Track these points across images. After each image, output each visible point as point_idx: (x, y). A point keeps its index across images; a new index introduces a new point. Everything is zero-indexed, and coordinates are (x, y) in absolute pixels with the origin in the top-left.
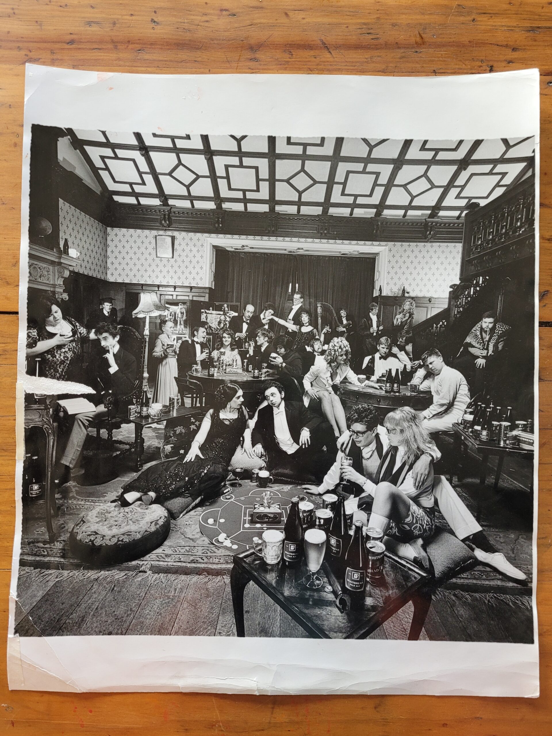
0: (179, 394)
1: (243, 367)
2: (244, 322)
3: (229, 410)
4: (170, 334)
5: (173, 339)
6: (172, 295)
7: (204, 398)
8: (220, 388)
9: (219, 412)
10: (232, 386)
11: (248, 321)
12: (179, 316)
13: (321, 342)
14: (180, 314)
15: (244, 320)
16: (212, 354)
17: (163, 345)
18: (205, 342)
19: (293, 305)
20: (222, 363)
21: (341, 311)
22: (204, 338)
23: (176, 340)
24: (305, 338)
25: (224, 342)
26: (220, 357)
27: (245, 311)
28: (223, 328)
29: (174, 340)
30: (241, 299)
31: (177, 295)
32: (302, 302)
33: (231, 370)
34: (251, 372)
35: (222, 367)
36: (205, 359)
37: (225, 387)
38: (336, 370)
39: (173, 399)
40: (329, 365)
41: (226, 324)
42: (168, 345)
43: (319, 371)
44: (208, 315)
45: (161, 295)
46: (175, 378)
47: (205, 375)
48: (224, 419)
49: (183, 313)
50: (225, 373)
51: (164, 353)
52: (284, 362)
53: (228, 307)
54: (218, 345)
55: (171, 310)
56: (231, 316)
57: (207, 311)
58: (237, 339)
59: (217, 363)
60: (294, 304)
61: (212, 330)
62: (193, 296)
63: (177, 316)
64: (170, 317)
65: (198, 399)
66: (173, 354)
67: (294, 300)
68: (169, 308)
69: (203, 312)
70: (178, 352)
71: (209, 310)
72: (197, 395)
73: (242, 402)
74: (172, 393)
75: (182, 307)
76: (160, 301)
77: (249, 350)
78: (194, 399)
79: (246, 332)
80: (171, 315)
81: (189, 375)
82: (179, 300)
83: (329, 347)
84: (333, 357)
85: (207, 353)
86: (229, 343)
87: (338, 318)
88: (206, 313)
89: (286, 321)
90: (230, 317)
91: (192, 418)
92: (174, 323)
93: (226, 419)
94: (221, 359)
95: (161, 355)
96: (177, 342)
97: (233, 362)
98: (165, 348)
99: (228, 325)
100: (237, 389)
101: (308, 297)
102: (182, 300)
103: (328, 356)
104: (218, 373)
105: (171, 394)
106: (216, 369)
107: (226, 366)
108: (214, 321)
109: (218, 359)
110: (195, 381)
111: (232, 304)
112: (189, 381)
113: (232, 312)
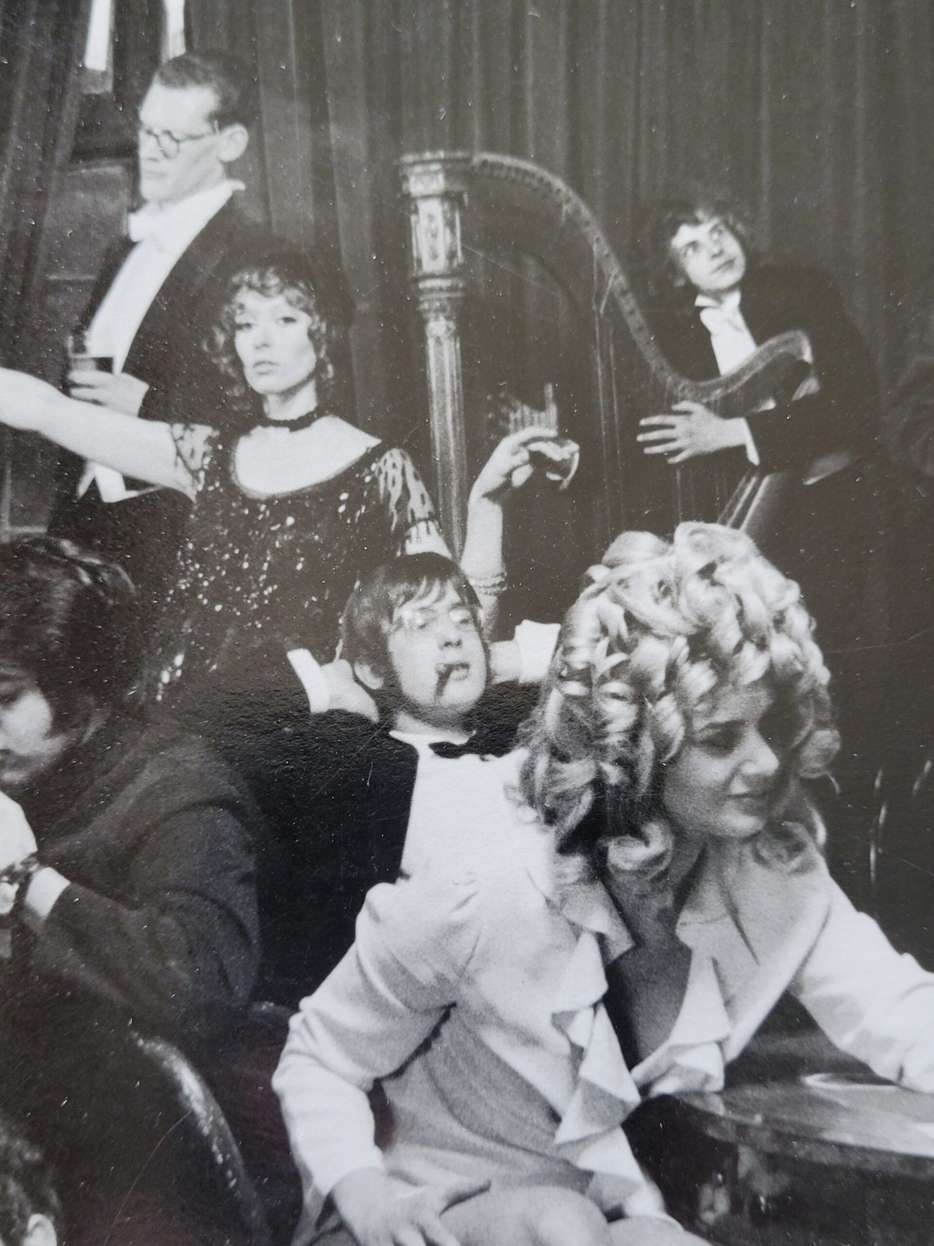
13: (469, 597)
19: (136, 203)
21: (685, 235)
24: (285, 557)
32: (231, 170)
38: (669, 918)
40: (576, 864)
43: (461, 947)
52: (42, 858)
60: (147, 187)
67: (147, 148)
83: (564, 646)
84: (627, 765)
87: (647, 305)
89: (66, 387)
101: (297, 108)
103: (559, 755)
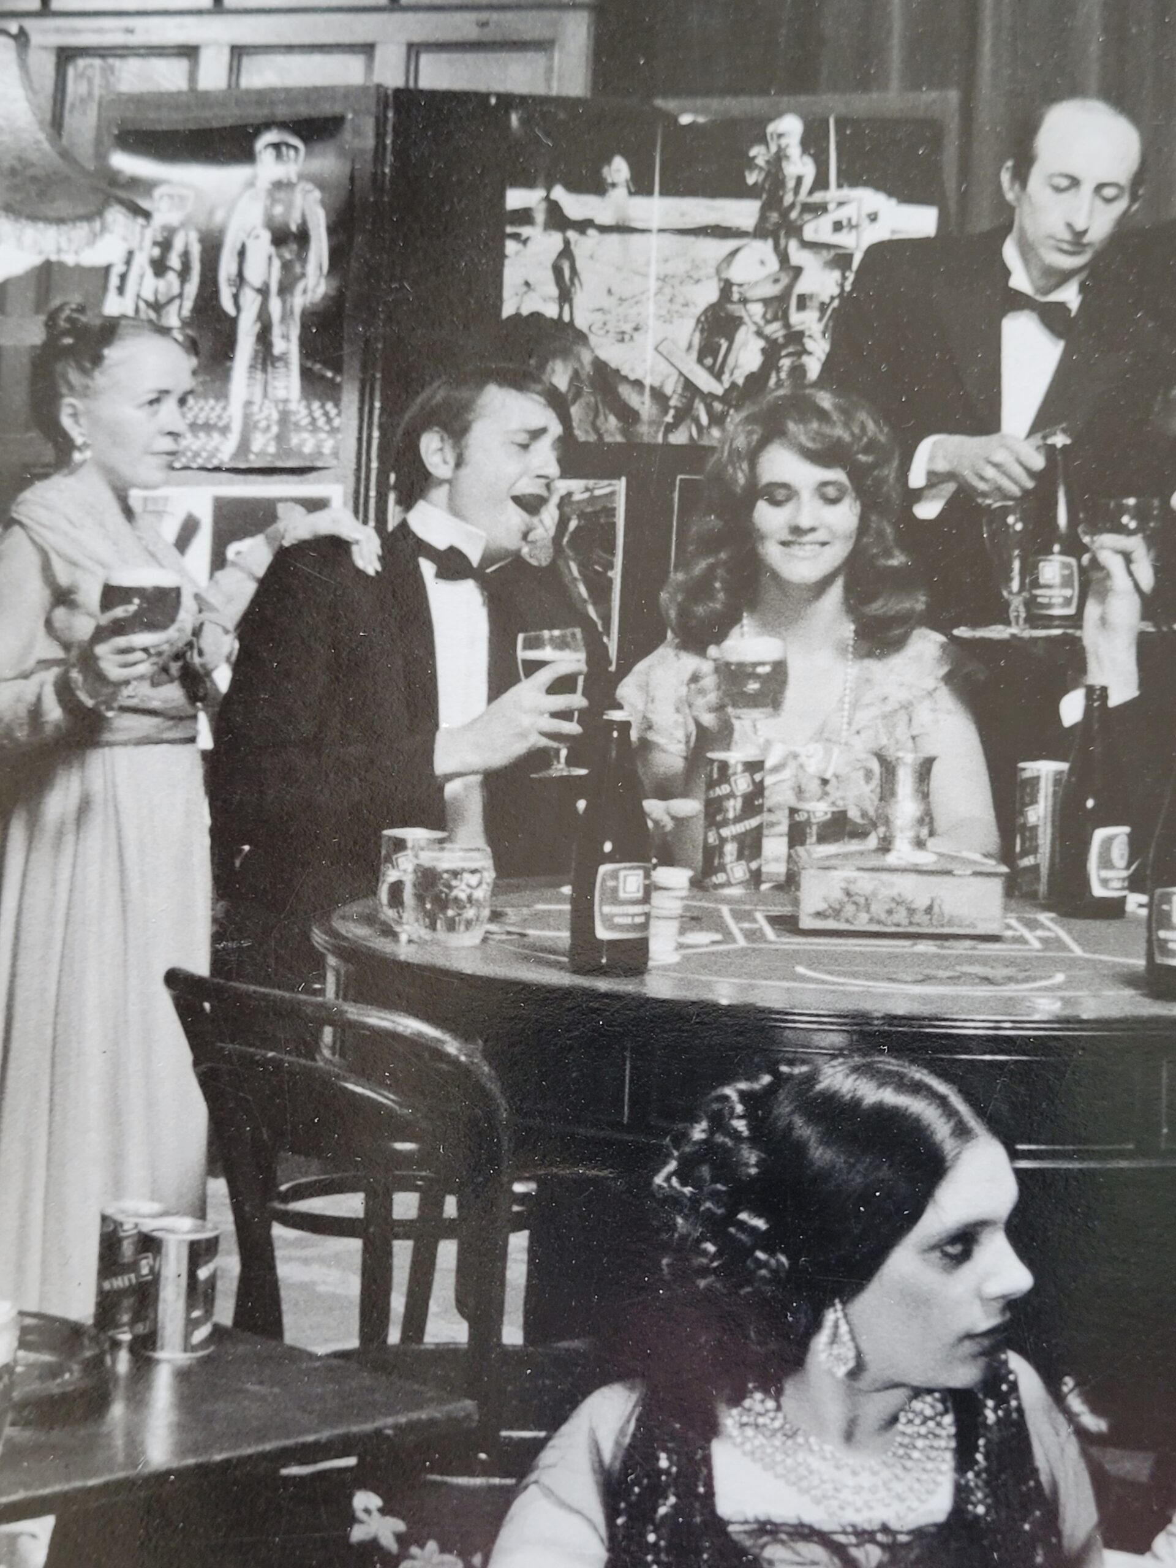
0: (219, 1187)
1: (1006, 855)
2: (1018, 301)
3: (834, 1411)
4: (149, 469)
5: (170, 530)
6: (189, 52)
7: (518, 1242)
8: (719, 1122)
9: (711, 1429)
10: (871, 1093)
11: (1070, 295)
12: (255, 274)
14: (261, 248)
15: (1020, 281)
16: (626, 691)
17: (63, 597)
18: (539, 556)
20: (753, 802)
22: (530, 505)
23: (202, 543)
25: (772, 552)
26: (724, 735)
27: (1021, 176)
28: (756, 381)
29: (183, 542)
30: (971, 52)
31: (238, 52)
33: (865, 883)
34: (1113, 909)
35: (751, 846)
36: (538, 758)
37: (784, 1108)
39: (149, 1244)
41: (796, 337)
42: (112, 595)
44: (584, 245)
45: (65, 56)
46: (174, 979)
47: (538, 954)
48: (767, 1529)
49: (302, 237)
50: (787, 924)
51: (64, 689)
53: (812, 142)
54: (699, 590)
55: (165, 213)
56: (857, 243)
57: (574, 205)
58: (928, 510)
59: (689, 807)
61: (628, 416)
62: (414, 50)
63: (227, 267)
64: (149, 286)
65: (447, 1252)
66: (172, 694)
68: (146, 186)
69: (524, 216)
70: (222, 678)
71: (599, 187)
72: (431, 1204)
73: (1013, 1305)
74: (136, 1172)
75: (289, 169)
76: (56, 123)
77: (1090, 635)
78: (402, 1251)
79: (1042, 423)
80: (159, 267)
81: (351, 953)
82: (262, 96)
85: (562, 685)
86: (836, 554)
88: (557, 219)
90: (841, 260)
91: (365, 1500)
92: (193, 346)
93: (804, 1533)
94: (735, 756)
95: (36, 713)
96: (219, 561)
97: (887, 791)
98: (83, 627)
99: (818, 349)
100: (941, 1130)
102: (290, 95)
104: (693, 920)
105: (117, 1187)
106: (675, 878)
107: (797, 835)
108: (650, 309)
109: (696, 756)
110: (410, 1025)
111: (861, 104)
112: (346, 1028)
113: (867, 199)
